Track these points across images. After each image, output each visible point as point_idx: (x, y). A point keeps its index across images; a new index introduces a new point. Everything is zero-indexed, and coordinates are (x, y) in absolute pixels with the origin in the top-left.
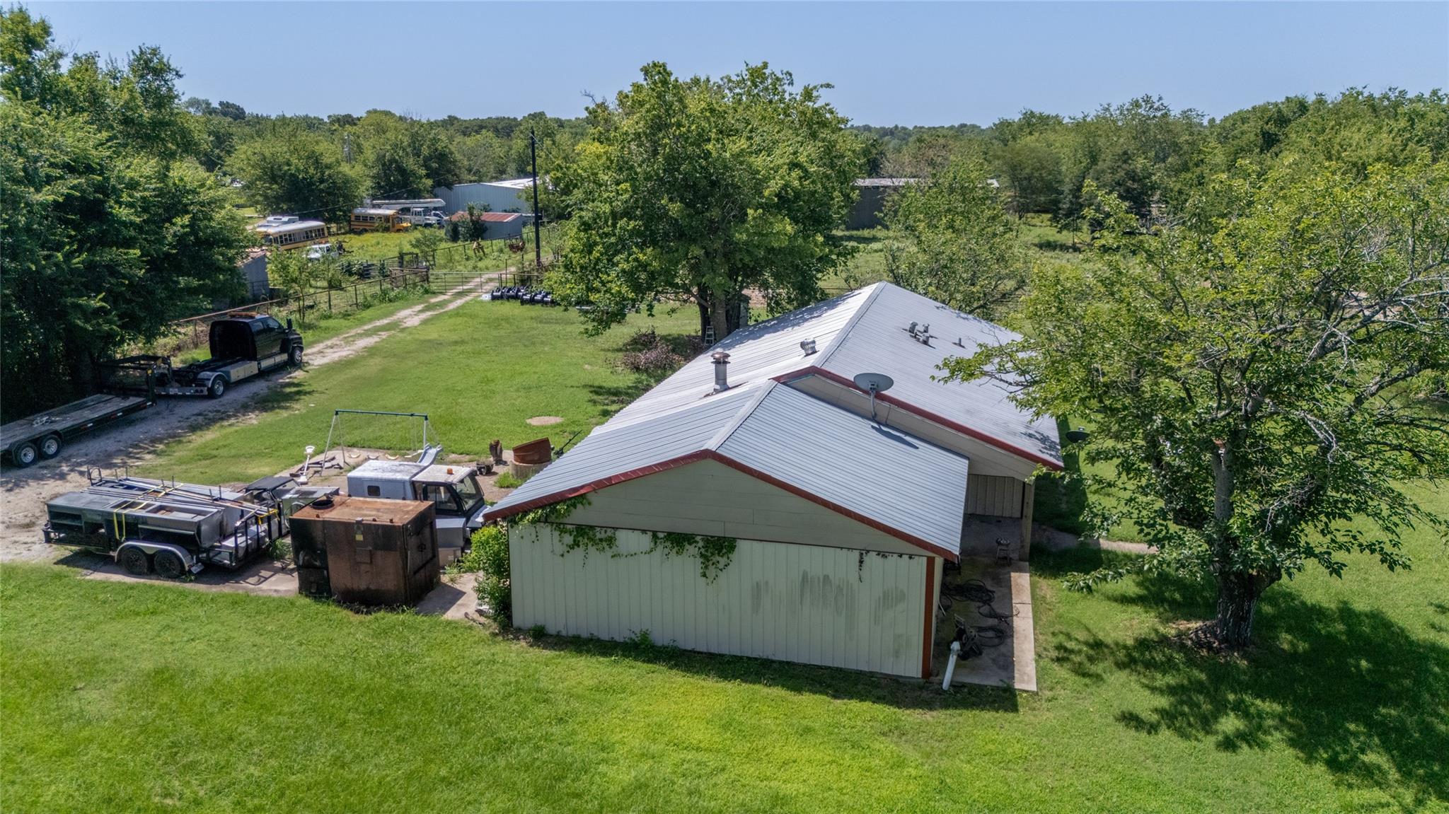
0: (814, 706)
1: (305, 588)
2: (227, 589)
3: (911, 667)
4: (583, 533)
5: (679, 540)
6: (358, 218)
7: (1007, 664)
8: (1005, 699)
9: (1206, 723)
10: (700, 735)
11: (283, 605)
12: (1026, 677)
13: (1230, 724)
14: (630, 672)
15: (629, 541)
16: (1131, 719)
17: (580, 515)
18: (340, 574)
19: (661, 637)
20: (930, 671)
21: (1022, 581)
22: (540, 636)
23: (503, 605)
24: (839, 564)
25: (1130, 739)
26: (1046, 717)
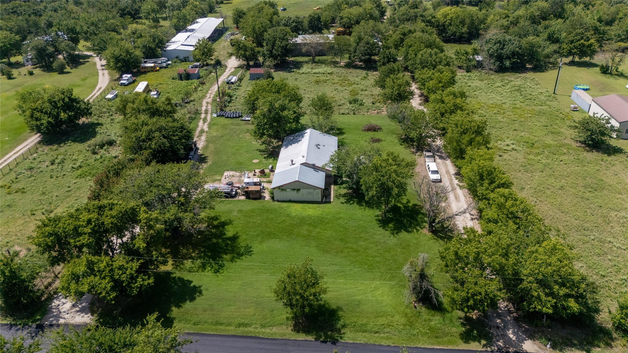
0: (310, 205)
1: (247, 198)
2: (235, 199)
3: (320, 200)
4: (283, 190)
5: (294, 190)
6: (142, 68)
7: (330, 198)
8: (330, 202)
9: (349, 202)
10: (300, 210)
11: (242, 201)
12: (332, 200)
13: (352, 202)
14: (290, 204)
15: (288, 190)
16: (342, 203)
17: (282, 188)
18: (251, 196)
19: (292, 200)
20: (322, 200)
21: (332, 186)
22: (278, 201)
23: (273, 198)
24: (312, 191)
25: (342, 205)
26: (334, 204)
